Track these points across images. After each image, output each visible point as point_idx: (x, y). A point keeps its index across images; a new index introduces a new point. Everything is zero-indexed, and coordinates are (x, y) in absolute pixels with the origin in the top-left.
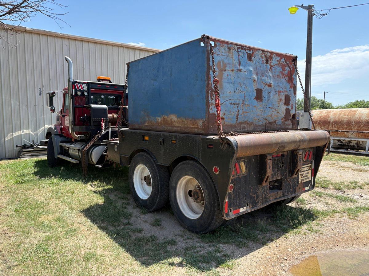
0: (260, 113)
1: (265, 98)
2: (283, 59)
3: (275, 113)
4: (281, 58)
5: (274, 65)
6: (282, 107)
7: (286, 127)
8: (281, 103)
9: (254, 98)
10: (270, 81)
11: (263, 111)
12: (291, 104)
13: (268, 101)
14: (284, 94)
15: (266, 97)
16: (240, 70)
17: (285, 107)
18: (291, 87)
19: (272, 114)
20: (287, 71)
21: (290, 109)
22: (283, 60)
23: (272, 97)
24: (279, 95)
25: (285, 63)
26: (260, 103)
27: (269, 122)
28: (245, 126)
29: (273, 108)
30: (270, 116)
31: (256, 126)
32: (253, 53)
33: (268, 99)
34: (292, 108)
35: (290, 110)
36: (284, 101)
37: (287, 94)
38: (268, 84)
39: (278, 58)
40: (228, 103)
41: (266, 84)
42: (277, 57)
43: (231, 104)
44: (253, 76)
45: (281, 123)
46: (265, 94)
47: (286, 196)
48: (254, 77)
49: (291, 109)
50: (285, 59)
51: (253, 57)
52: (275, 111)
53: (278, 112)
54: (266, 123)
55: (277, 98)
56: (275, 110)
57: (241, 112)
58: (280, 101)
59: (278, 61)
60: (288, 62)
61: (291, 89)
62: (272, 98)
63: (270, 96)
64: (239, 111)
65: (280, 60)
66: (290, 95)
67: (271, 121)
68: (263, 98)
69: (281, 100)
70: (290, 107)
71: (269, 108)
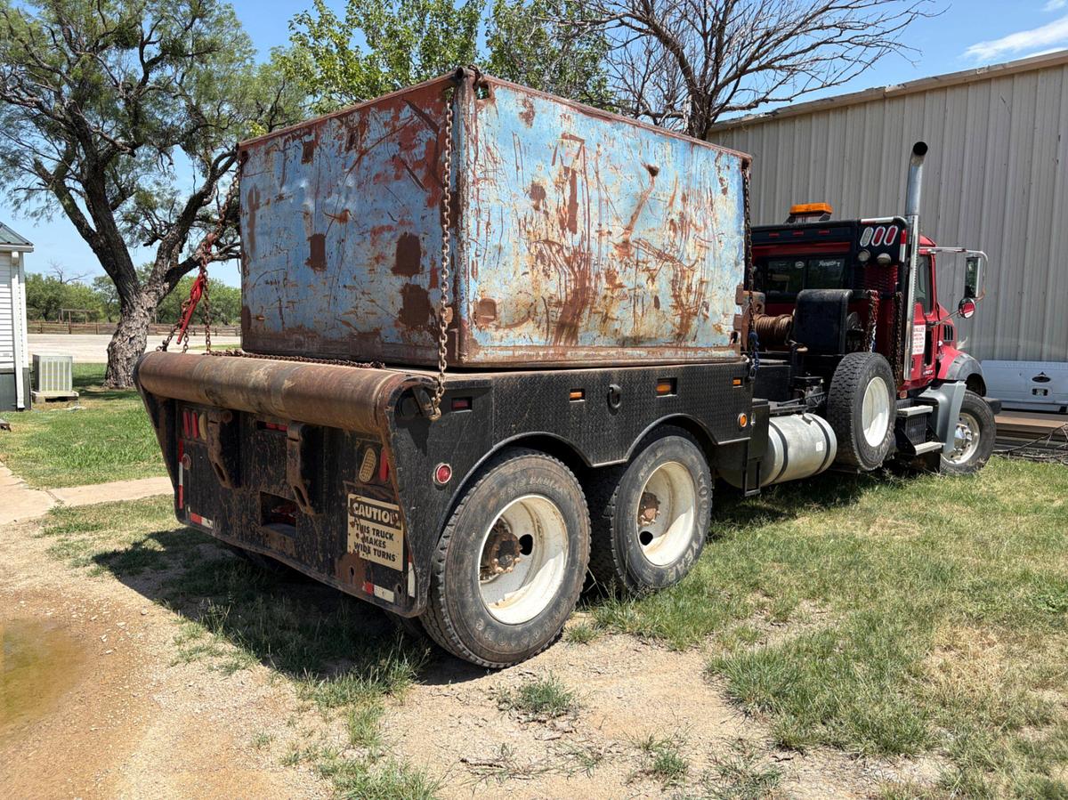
0: (325, 305)
1: (331, 262)
2: (408, 107)
3: (364, 304)
4: (399, 110)
5: (374, 142)
6: (385, 280)
7: (415, 354)
8: (378, 268)
9: (306, 264)
10: (346, 203)
11: (332, 297)
12: (428, 268)
13: (340, 268)
14: (393, 237)
15: (335, 254)
16: (281, 198)
17: (399, 282)
18: (431, 203)
19: (357, 308)
20: (423, 145)
21: (426, 286)
22: (406, 112)
23: (350, 253)
24: (373, 244)
25: (416, 118)
26: (321, 275)
27: (359, 333)
28: (302, 338)
29: (354, 288)
30: (351, 313)
31: (327, 342)
32: (317, 136)
33: (339, 261)
34: (434, 283)
35: (427, 293)
36: (392, 261)
37: (409, 230)
38: (338, 213)
39: (387, 116)
40: (261, 281)
41: (335, 217)
42: (383, 114)
43: (267, 283)
44: (305, 203)
45: (397, 338)
46: (331, 246)
47: (303, 562)
48: (306, 206)
49: (430, 287)
50: (412, 106)
51: (318, 148)
52: (361, 296)
53: (372, 301)
54: (351, 335)
55: (365, 253)
56: (363, 293)
57: (284, 300)
58: (378, 262)
59: (386, 124)
60: (427, 111)
61: (429, 210)
62: (350, 255)
63: (344, 252)
64: (280, 300)
65: (396, 118)
66: (422, 236)
67: (362, 328)
68: (328, 260)
69: (379, 258)
70: (423, 281)
71: (345, 286)
